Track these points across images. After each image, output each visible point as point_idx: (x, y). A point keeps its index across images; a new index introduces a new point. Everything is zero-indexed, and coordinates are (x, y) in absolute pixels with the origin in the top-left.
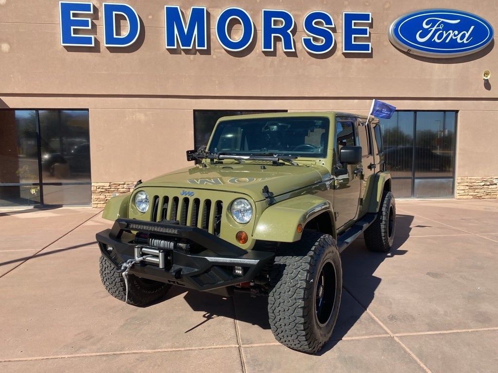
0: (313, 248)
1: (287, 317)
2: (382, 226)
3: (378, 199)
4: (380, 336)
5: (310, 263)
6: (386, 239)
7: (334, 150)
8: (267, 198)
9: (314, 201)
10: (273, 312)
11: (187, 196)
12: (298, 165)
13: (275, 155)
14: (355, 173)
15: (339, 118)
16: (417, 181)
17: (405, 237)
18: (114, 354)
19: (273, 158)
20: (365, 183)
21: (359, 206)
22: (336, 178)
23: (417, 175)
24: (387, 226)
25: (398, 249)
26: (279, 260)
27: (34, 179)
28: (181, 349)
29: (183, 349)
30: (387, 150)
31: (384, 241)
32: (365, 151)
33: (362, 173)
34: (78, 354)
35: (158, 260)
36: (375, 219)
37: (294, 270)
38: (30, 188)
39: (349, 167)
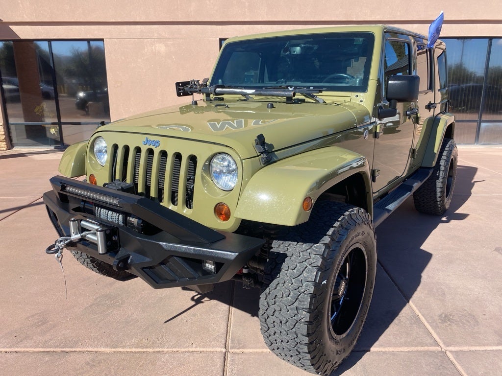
0: (330, 232)
1: (285, 332)
2: (439, 184)
3: (437, 149)
4: (426, 348)
5: (323, 256)
6: (442, 201)
7: (378, 80)
8: (262, 153)
9: (344, 156)
10: (265, 322)
11: (151, 147)
12: (324, 102)
13: (291, 87)
14: (407, 115)
15: (388, 34)
16: (483, 125)
17: (465, 196)
18: (62, 351)
19: (287, 91)
20: (420, 128)
21: (410, 159)
22: (379, 122)
23: (484, 117)
24: (444, 185)
25: (457, 212)
26: (278, 246)
27: (53, 117)
28: (148, 350)
29: (151, 350)
30: (450, 88)
31: (439, 203)
32: (423, 85)
33: (417, 114)
34: (18, 347)
35: (96, 238)
36: (429, 176)
37: (298, 265)
38: (50, 128)
39: (400, 106)
